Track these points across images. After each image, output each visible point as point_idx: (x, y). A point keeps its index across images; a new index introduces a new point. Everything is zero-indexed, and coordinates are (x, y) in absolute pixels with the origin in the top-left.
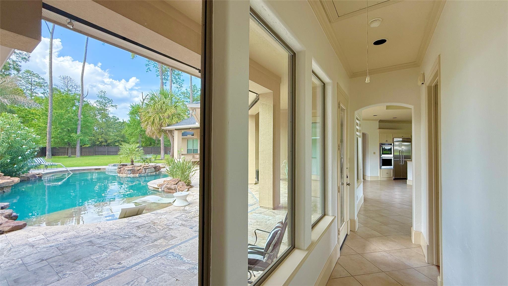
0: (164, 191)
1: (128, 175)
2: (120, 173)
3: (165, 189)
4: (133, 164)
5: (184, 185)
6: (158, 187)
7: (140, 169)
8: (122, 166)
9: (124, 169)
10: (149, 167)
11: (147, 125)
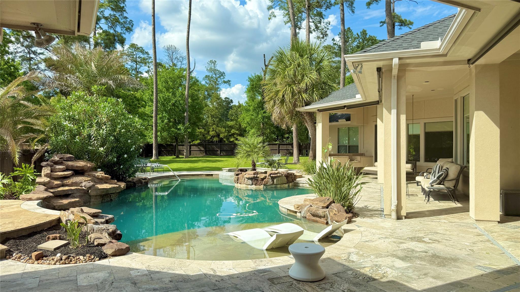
0: (305, 217)
1: (249, 186)
2: (238, 183)
3: (308, 215)
4: (254, 170)
5: (342, 210)
6: (295, 209)
7: (265, 178)
8: (240, 172)
9: (243, 177)
10: (278, 175)
11: (273, 107)
